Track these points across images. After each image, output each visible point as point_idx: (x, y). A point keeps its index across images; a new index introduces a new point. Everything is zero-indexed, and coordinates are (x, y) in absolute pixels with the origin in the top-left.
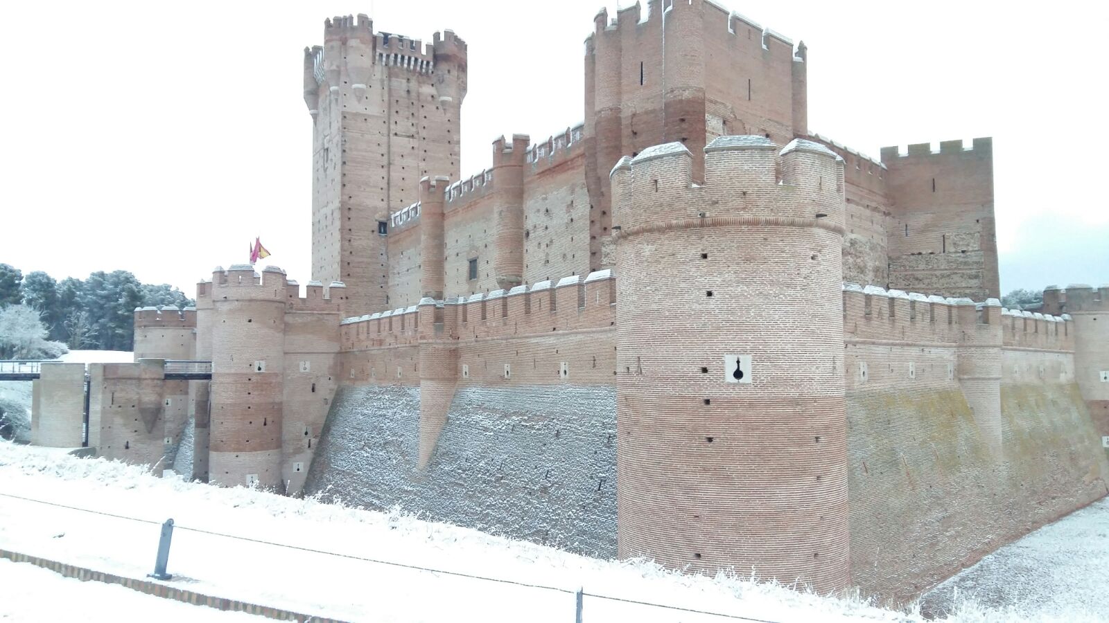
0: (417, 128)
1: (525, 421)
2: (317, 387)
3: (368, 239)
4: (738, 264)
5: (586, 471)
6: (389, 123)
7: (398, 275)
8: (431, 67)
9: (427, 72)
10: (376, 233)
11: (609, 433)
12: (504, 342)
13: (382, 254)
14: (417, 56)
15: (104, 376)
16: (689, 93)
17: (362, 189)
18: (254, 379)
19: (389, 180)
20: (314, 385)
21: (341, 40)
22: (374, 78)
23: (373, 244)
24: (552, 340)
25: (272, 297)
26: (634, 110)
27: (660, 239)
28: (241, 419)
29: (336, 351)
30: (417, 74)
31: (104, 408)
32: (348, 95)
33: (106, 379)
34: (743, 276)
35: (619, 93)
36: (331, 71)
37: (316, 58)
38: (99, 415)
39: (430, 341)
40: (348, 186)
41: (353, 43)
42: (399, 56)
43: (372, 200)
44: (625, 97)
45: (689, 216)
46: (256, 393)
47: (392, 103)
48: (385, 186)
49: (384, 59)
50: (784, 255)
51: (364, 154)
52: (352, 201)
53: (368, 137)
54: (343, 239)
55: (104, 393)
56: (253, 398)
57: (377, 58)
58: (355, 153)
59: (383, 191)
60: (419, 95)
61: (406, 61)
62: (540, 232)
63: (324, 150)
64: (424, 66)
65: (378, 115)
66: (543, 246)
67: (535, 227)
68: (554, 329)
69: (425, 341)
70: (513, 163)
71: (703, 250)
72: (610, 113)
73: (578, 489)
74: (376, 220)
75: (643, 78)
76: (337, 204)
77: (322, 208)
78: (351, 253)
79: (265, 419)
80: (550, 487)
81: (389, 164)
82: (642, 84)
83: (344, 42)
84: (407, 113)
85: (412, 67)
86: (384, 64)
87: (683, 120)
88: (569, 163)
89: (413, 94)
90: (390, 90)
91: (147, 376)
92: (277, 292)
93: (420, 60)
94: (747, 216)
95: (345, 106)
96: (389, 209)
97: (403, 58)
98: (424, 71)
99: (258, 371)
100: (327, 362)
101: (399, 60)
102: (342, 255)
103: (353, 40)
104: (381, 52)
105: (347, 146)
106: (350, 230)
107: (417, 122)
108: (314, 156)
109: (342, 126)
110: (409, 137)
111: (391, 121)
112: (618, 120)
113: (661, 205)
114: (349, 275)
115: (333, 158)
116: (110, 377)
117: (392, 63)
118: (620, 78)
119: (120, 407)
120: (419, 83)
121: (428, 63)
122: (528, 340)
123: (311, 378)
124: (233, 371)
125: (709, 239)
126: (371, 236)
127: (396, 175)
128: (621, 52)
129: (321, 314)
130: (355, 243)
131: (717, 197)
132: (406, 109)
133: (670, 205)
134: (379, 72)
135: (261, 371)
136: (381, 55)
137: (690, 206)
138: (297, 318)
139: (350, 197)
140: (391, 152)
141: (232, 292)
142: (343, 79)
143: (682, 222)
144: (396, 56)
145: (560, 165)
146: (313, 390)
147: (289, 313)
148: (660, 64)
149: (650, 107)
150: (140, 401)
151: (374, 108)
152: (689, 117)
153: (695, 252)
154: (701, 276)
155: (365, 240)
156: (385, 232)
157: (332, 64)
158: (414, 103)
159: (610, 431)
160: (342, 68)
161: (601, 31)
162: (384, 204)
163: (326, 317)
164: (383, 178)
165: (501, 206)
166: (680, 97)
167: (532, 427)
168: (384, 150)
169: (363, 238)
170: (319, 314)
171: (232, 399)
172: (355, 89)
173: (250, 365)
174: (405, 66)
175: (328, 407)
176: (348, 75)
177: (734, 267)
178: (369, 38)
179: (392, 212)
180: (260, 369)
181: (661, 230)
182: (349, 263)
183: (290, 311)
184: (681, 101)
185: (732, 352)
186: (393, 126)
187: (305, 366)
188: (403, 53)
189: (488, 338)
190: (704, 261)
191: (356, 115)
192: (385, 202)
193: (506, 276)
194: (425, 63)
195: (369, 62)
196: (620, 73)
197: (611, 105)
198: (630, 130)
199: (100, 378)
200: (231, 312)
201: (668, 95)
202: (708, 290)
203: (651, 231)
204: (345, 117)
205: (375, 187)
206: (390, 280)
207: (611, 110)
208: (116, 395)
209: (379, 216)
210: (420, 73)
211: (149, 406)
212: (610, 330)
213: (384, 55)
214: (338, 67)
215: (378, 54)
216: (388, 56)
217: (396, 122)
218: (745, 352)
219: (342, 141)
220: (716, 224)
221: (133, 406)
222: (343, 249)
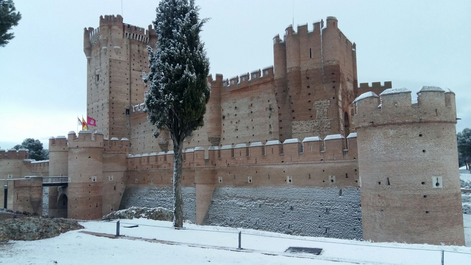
0: (143, 67)
1: (267, 202)
2: (116, 187)
3: (121, 117)
4: (435, 138)
5: (316, 225)
6: (130, 64)
7: (137, 134)
8: (148, 40)
9: (146, 42)
10: (125, 115)
11: (326, 208)
12: (248, 167)
13: (127, 124)
14: (142, 35)
15: (14, 186)
16: (335, 63)
17: (119, 94)
18: (92, 185)
19: (130, 90)
20: (115, 186)
21: (108, 26)
22: (123, 44)
23: (124, 119)
24: (280, 167)
25: (99, 146)
26: (307, 68)
27: (399, 128)
28: (86, 205)
29: (124, 170)
30: (142, 43)
31: (14, 202)
32: (112, 51)
33: (15, 187)
34: (437, 144)
35: (300, 61)
36: (103, 39)
37: (92, 33)
38: (12, 206)
39: (203, 166)
40: (112, 93)
41: (115, 27)
42: (135, 35)
43: (123, 100)
44: (302, 63)
45: (414, 118)
46: (93, 192)
47: (131, 56)
48: (129, 93)
49: (128, 36)
50: (449, 135)
51: (119, 78)
52: (114, 100)
53: (121, 70)
54: (110, 117)
55: (14, 194)
56: (92, 194)
57: (125, 35)
58: (116, 78)
59: (128, 95)
60: (143, 52)
61: (138, 37)
62: (232, 117)
63: (96, 76)
64: (145, 40)
65: (125, 60)
66: (234, 123)
67: (229, 114)
68: (283, 162)
69: (200, 167)
70: (216, 86)
71: (420, 133)
72: (296, 69)
73: (311, 233)
74: (125, 109)
75: (312, 55)
76: (106, 100)
77: (95, 102)
78: (114, 123)
79: (97, 204)
80: (292, 232)
81: (131, 83)
82: (311, 57)
83: (110, 27)
84: (138, 60)
85: (140, 40)
86: (128, 38)
87: (333, 74)
88: (250, 88)
89: (141, 52)
90: (131, 50)
91: (35, 185)
92: (101, 143)
93: (144, 37)
94: (438, 119)
95: (111, 56)
96: (131, 103)
97: (137, 35)
98: (145, 42)
99: (94, 181)
100: (120, 175)
101: (135, 36)
102: (110, 124)
103: (115, 26)
104: (127, 32)
105: (112, 74)
106: (113, 113)
107: (142, 64)
108: (88, 78)
109: (109, 65)
110: (139, 71)
111: (131, 64)
112: (299, 72)
113: (400, 113)
114: (113, 134)
115: (103, 79)
116: (17, 186)
117: (131, 38)
118: (300, 55)
119: (21, 201)
120: (143, 47)
121: (147, 38)
122: (263, 166)
123: (114, 183)
124: (81, 182)
125: (423, 128)
126: (123, 116)
127: (134, 88)
128: (300, 43)
129: (118, 153)
130: (116, 119)
131: (426, 111)
132: (138, 59)
133: (405, 114)
134: (126, 42)
135: (95, 181)
136: (127, 34)
137: (414, 114)
138: (107, 156)
139: (113, 98)
140: (131, 78)
141: (81, 144)
142: (109, 43)
143: (411, 121)
144: (134, 34)
145: (244, 88)
146: (115, 189)
147: (104, 153)
148: (320, 50)
149: (315, 67)
150: (31, 198)
151: (124, 57)
152: (336, 72)
153: (416, 134)
154: (420, 144)
155: (120, 118)
156: (129, 114)
157: (104, 37)
158: (141, 56)
159: (326, 207)
160: (109, 39)
161: (290, 35)
162: (128, 101)
163: (120, 155)
164: (128, 89)
165: (211, 105)
166: (332, 64)
167: (273, 205)
168: (128, 76)
169: (119, 117)
170: (117, 153)
171: (82, 195)
172: (115, 48)
173: (90, 179)
174: (137, 39)
175: (121, 197)
176: (112, 42)
177: (434, 140)
178: (122, 26)
179: (132, 105)
180: (94, 180)
181: (399, 124)
182: (113, 128)
183: (104, 152)
184: (332, 66)
185: (435, 175)
186: (132, 66)
187: (111, 178)
188: (137, 34)
189: (237, 165)
190: (421, 137)
191: (115, 60)
192: (129, 100)
193: (214, 136)
194: (146, 38)
195: (122, 36)
196: (300, 52)
197: (296, 65)
198: (305, 76)
199: (12, 187)
200: (80, 153)
201: (326, 63)
202: (424, 150)
203: (394, 124)
204: (111, 61)
205: (125, 93)
206: (131, 136)
207: (297, 68)
208: (19, 195)
209: (127, 107)
210: (144, 43)
211: (36, 200)
212: (320, 163)
213: (128, 34)
214: (107, 38)
215: (125, 33)
216: (130, 34)
217: (133, 64)
218: (440, 175)
219: (109, 72)
220: (426, 122)
221: (27, 200)
222: (110, 122)
